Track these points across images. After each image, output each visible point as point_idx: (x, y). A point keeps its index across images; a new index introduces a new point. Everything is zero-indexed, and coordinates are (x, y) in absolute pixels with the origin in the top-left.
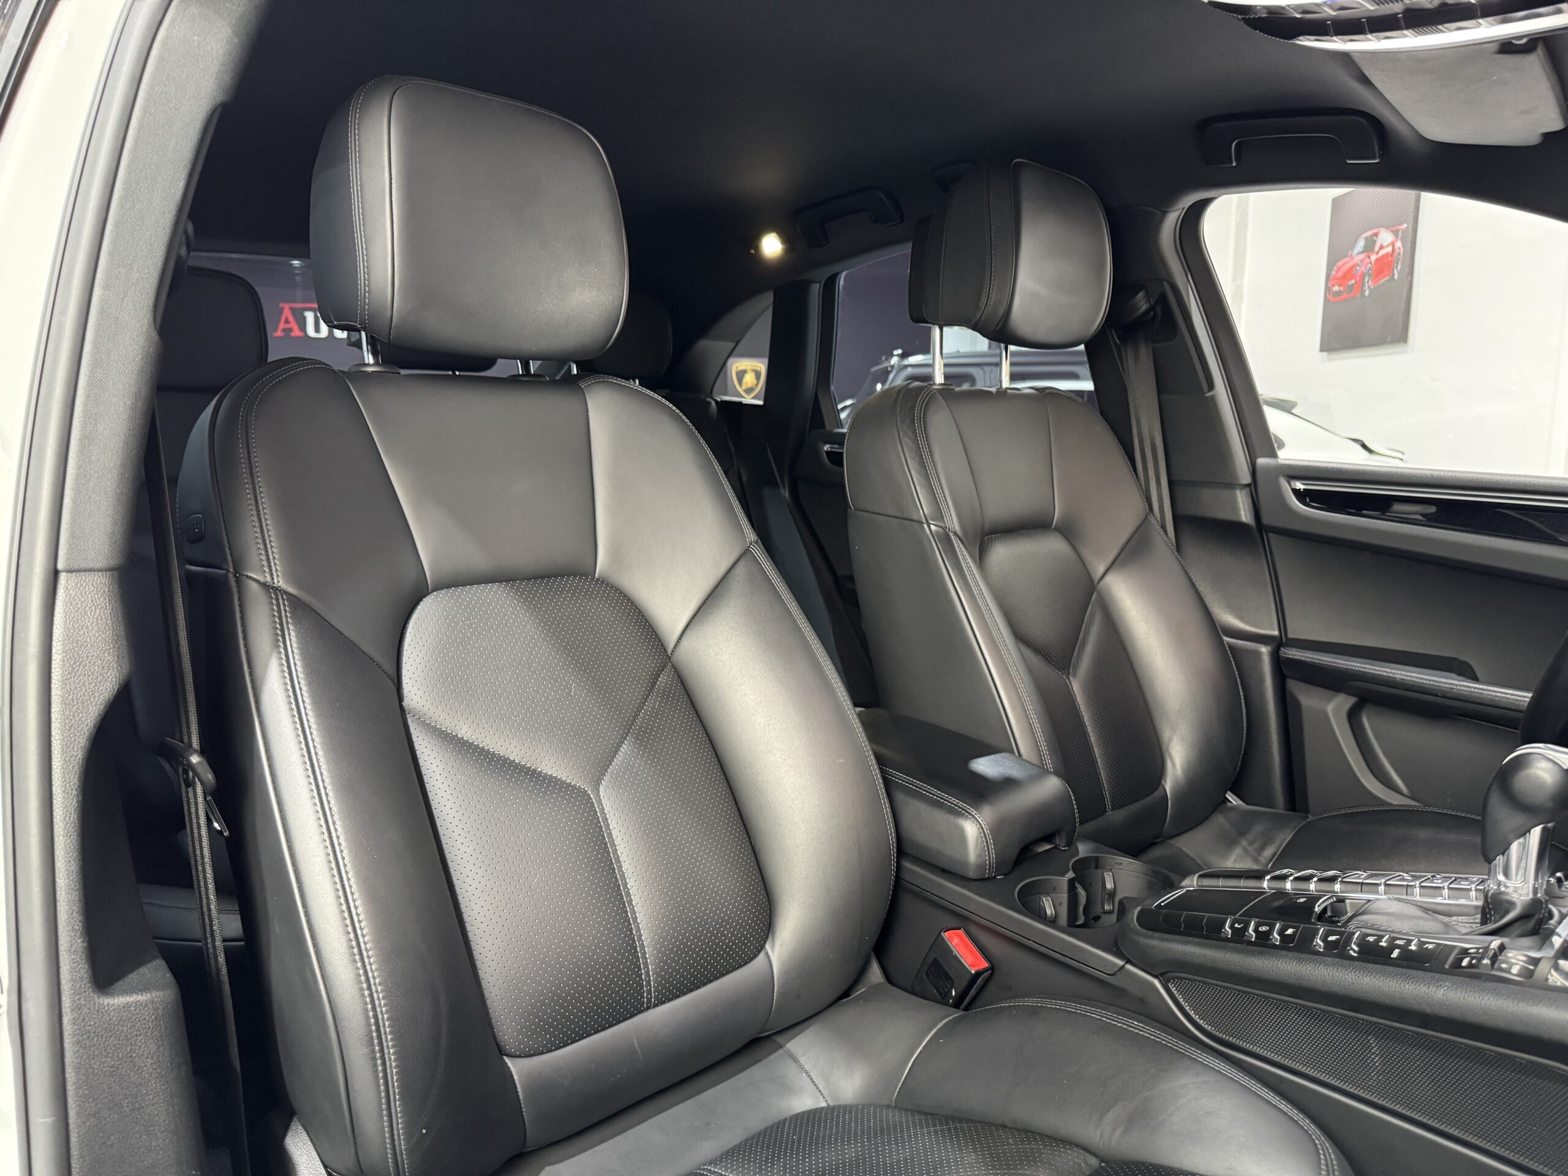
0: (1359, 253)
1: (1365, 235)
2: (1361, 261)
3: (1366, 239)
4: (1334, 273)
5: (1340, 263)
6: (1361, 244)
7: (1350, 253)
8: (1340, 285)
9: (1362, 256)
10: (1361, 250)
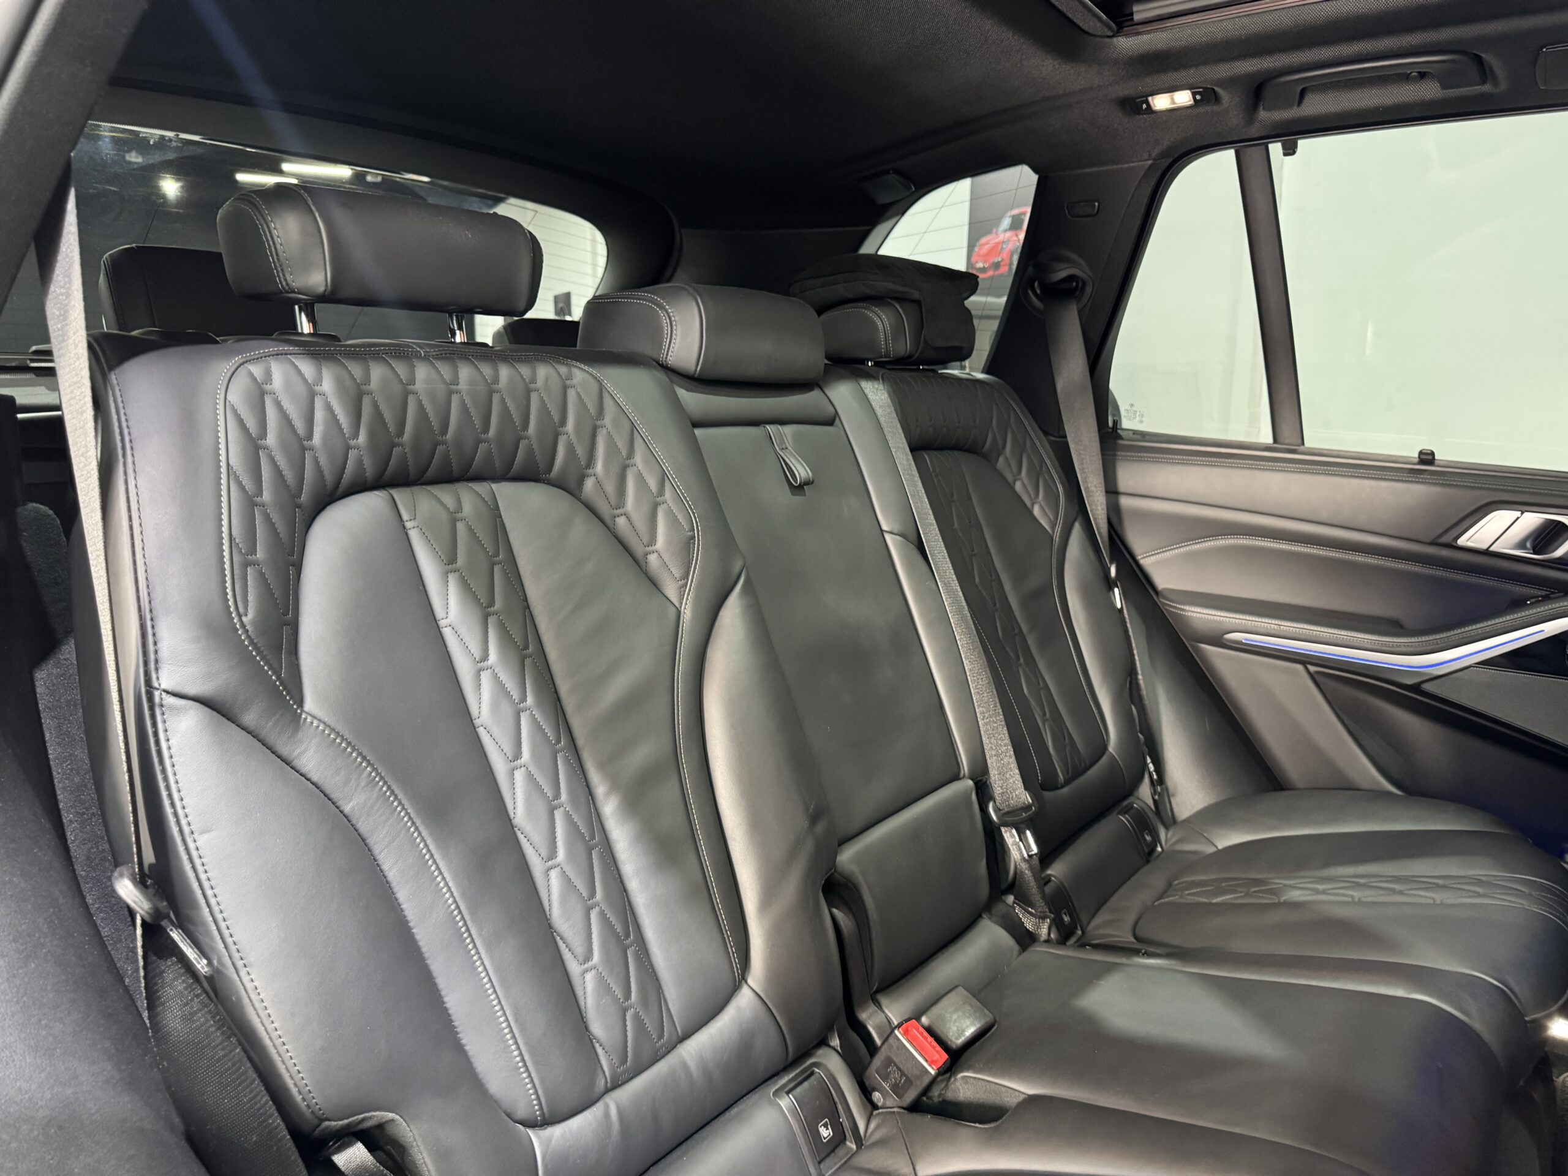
0: (1005, 231)
1: (1009, 214)
2: (1009, 240)
3: (1013, 217)
4: (976, 249)
5: (983, 240)
6: (1006, 222)
7: (994, 230)
8: (985, 262)
9: (1008, 234)
10: (1008, 227)
